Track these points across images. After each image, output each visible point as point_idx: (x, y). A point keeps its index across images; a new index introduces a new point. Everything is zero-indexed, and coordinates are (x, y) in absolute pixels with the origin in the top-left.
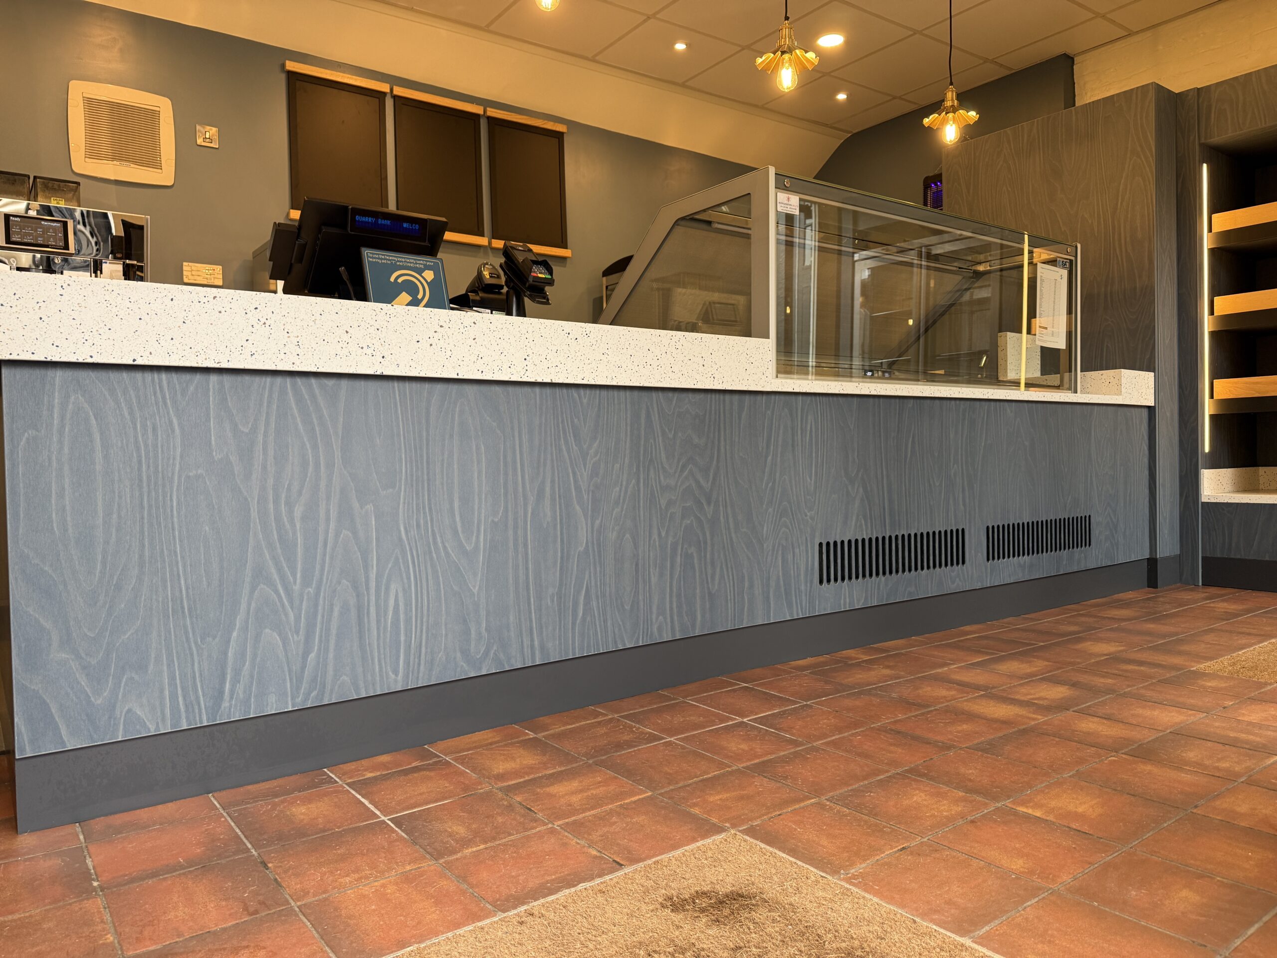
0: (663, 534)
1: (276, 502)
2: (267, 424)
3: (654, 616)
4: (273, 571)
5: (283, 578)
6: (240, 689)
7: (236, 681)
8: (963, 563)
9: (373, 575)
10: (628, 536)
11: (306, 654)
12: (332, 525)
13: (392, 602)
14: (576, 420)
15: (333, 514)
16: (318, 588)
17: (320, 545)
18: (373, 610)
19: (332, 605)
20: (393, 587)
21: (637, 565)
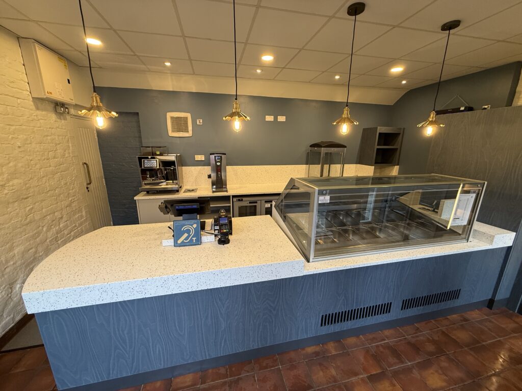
0: (255, 321)
1: (119, 330)
2: (113, 313)
3: (251, 343)
4: (120, 347)
5: (123, 348)
6: (115, 372)
7: (113, 370)
8: (389, 312)
9: (151, 344)
10: (241, 324)
11: (133, 363)
12: (137, 334)
13: (157, 350)
14: (220, 296)
15: (137, 331)
16: (134, 349)
17: (133, 339)
18: (152, 353)
19: (139, 352)
20: (157, 346)
21: (244, 331)
